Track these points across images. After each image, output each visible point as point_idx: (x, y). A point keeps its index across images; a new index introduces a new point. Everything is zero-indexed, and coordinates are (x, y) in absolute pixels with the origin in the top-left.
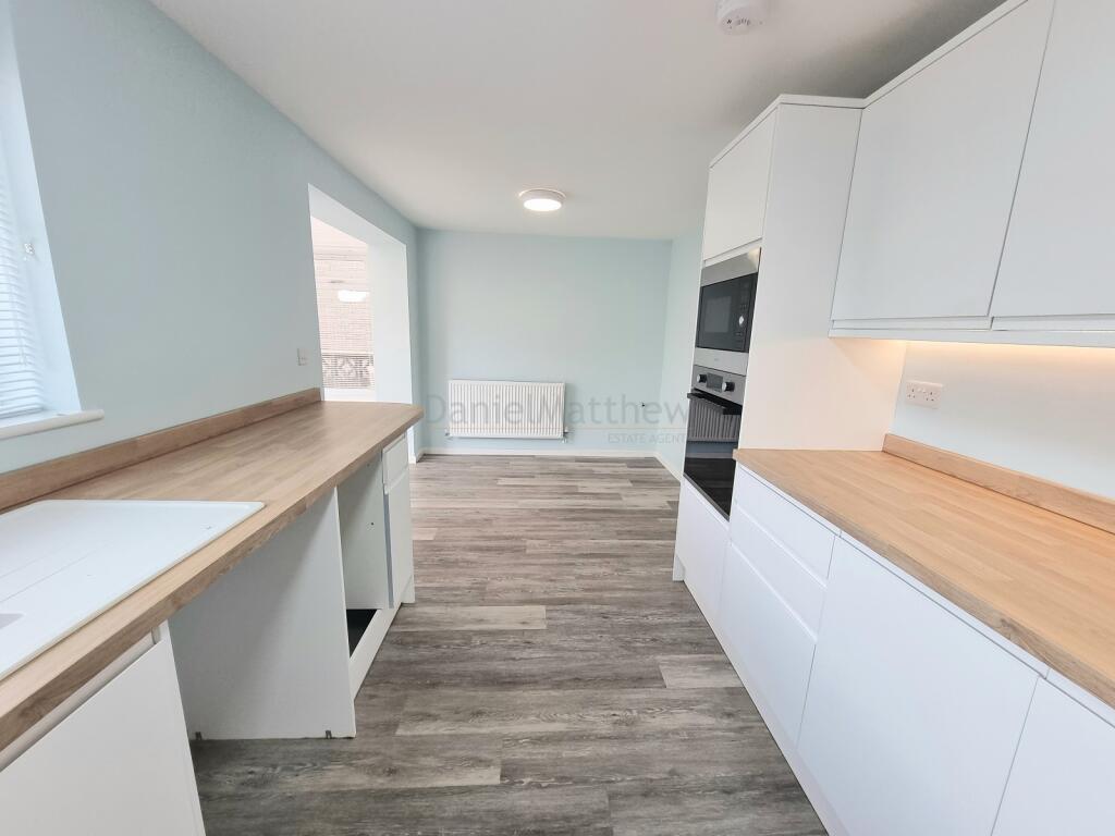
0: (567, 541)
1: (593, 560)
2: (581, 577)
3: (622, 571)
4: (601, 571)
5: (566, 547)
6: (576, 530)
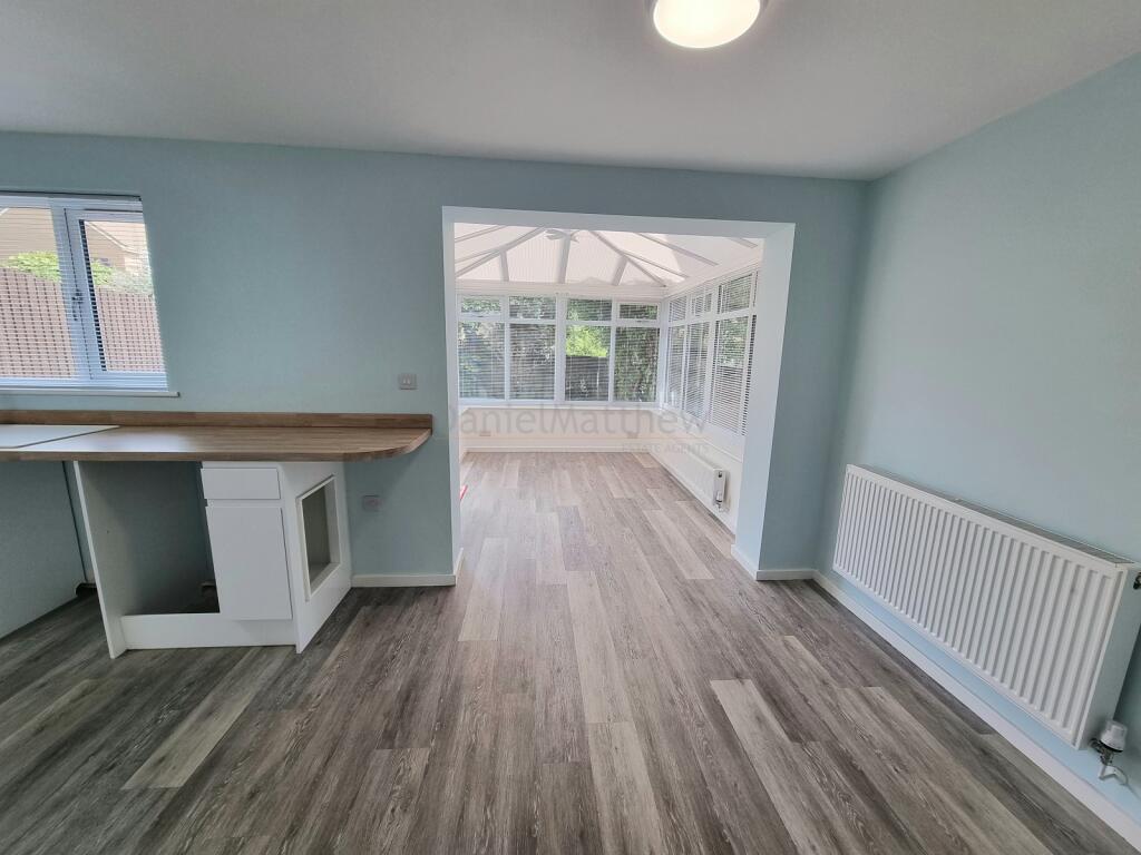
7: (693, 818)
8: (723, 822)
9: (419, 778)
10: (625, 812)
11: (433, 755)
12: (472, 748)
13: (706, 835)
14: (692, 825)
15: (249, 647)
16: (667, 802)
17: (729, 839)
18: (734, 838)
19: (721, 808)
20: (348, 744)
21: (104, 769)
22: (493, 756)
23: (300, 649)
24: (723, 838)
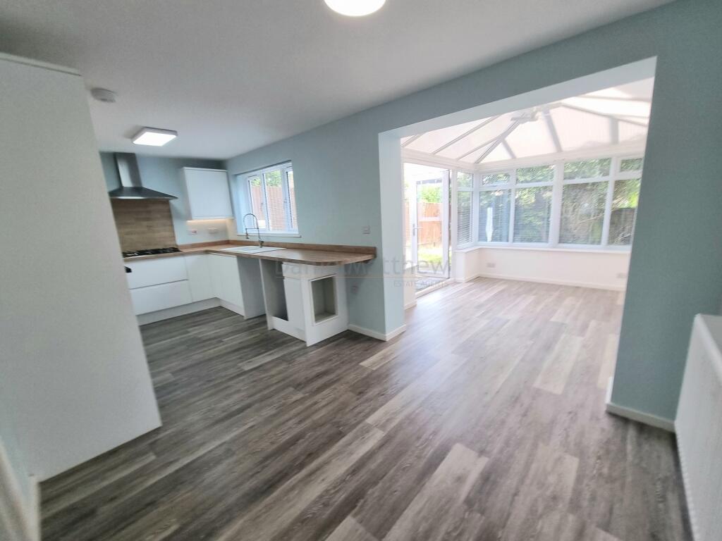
0: (274, 412)
1: (237, 407)
2: (238, 391)
3: (209, 411)
4: (226, 403)
5: (269, 406)
6: (277, 427)
7: (356, 484)
8: (366, 497)
9: (290, 402)
10: (333, 461)
11: (302, 398)
12: (316, 403)
13: (352, 494)
14: (352, 486)
15: (297, 339)
16: (354, 471)
17: (359, 504)
18: (362, 506)
19: (373, 493)
20: (287, 381)
21: (240, 358)
22: (316, 411)
23: (308, 345)
24: (357, 501)
